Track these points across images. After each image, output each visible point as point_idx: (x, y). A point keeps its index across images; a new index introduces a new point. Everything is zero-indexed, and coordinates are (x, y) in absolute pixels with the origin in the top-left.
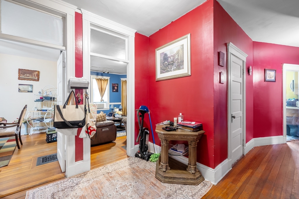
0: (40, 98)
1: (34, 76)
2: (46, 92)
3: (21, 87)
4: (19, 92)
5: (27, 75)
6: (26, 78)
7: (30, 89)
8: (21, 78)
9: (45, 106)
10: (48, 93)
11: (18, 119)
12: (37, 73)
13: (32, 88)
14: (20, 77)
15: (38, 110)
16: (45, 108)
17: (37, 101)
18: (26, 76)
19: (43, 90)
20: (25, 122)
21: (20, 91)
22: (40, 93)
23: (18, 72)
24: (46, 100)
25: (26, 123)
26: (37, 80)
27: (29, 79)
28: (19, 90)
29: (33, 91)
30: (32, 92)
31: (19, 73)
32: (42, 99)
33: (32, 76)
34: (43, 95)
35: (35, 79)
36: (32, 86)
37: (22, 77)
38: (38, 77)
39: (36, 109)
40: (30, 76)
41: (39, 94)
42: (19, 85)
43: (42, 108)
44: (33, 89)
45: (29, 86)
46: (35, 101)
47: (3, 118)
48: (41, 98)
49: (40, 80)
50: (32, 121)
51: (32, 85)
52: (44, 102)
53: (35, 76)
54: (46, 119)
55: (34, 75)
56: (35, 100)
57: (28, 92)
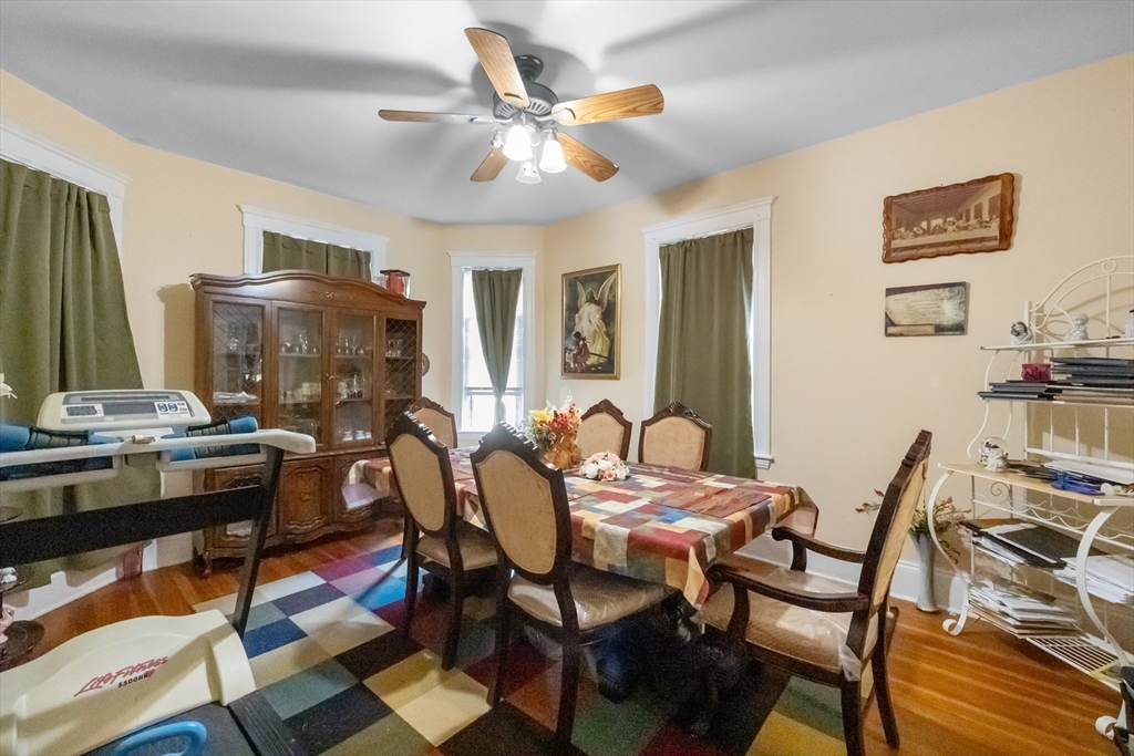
0: (1026, 375)
1: (973, 221)
2: (1085, 321)
3: (898, 304)
4: (888, 335)
5: (934, 223)
6: (923, 246)
7: (949, 312)
8: (896, 250)
9: (1064, 432)
10: (1097, 332)
11: (879, 493)
12: (995, 189)
13: (965, 303)
14: (895, 244)
15: (1011, 466)
16: (1066, 456)
17: (1000, 391)
18: (927, 232)
19: (1041, 310)
20: (920, 531)
21: (891, 330)
22: (1020, 330)
23: (881, 218)
24: (1080, 391)
25: (922, 537)
26: (996, 243)
27: (942, 249)
28: (889, 323)
29: (971, 327)
30: (959, 328)
31: (887, 220)
32: (1037, 383)
33: (962, 223)
34: (1040, 351)
35: (983, 239)
36: (959, 288)
37: (905, 243)
38: (1002, 217)
39: (994, 460)
40: (950, 228)
41: (1014, 342)
42: (890, 292)
43: (1040, 446)
44: (966, 312)
45: (945, 293)
46: (984, 395)
47: (801, 491)
48: (1035, 374)
49: (1016, 240)
50: (966, 536)
51: (963, 284)
52: (1058, 402)
53: (986, 217)
54: (1095, 551)
55: (978, 215)
56: (987, 389)
57: (940, 330)
